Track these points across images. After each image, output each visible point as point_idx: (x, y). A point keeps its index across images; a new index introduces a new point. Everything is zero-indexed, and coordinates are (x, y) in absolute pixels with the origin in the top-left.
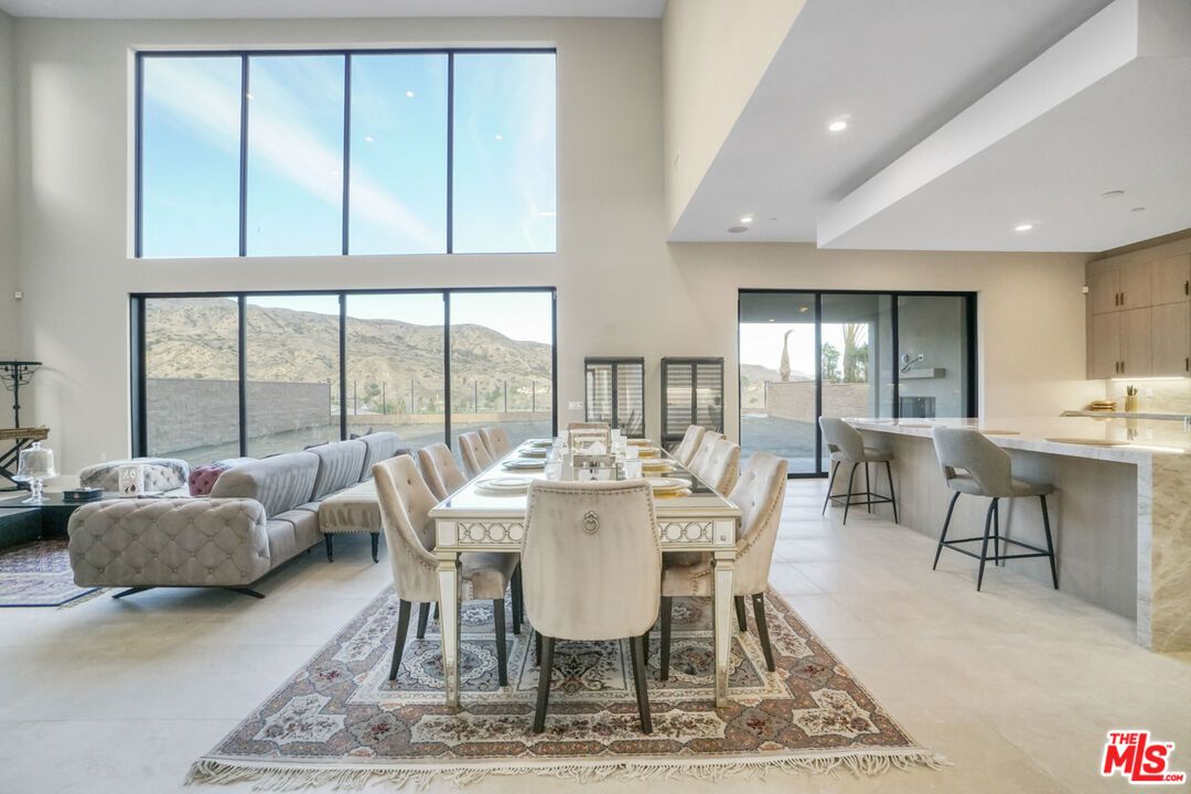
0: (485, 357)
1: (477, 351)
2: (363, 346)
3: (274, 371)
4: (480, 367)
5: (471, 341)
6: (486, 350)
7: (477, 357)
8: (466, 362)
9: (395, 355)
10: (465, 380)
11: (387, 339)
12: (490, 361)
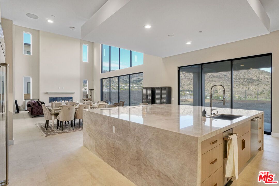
0: (258, 80)
1: (255, 78)
2: (214, 79)
3: (189, 86)
4: (256, 84)
5: (252, 75)
6: (259, 77)
7: (255, 80)
8: (250, 82)
9: (224, 81)
10: (249, 89)
11: (221, 76)
12: (261, 81)
